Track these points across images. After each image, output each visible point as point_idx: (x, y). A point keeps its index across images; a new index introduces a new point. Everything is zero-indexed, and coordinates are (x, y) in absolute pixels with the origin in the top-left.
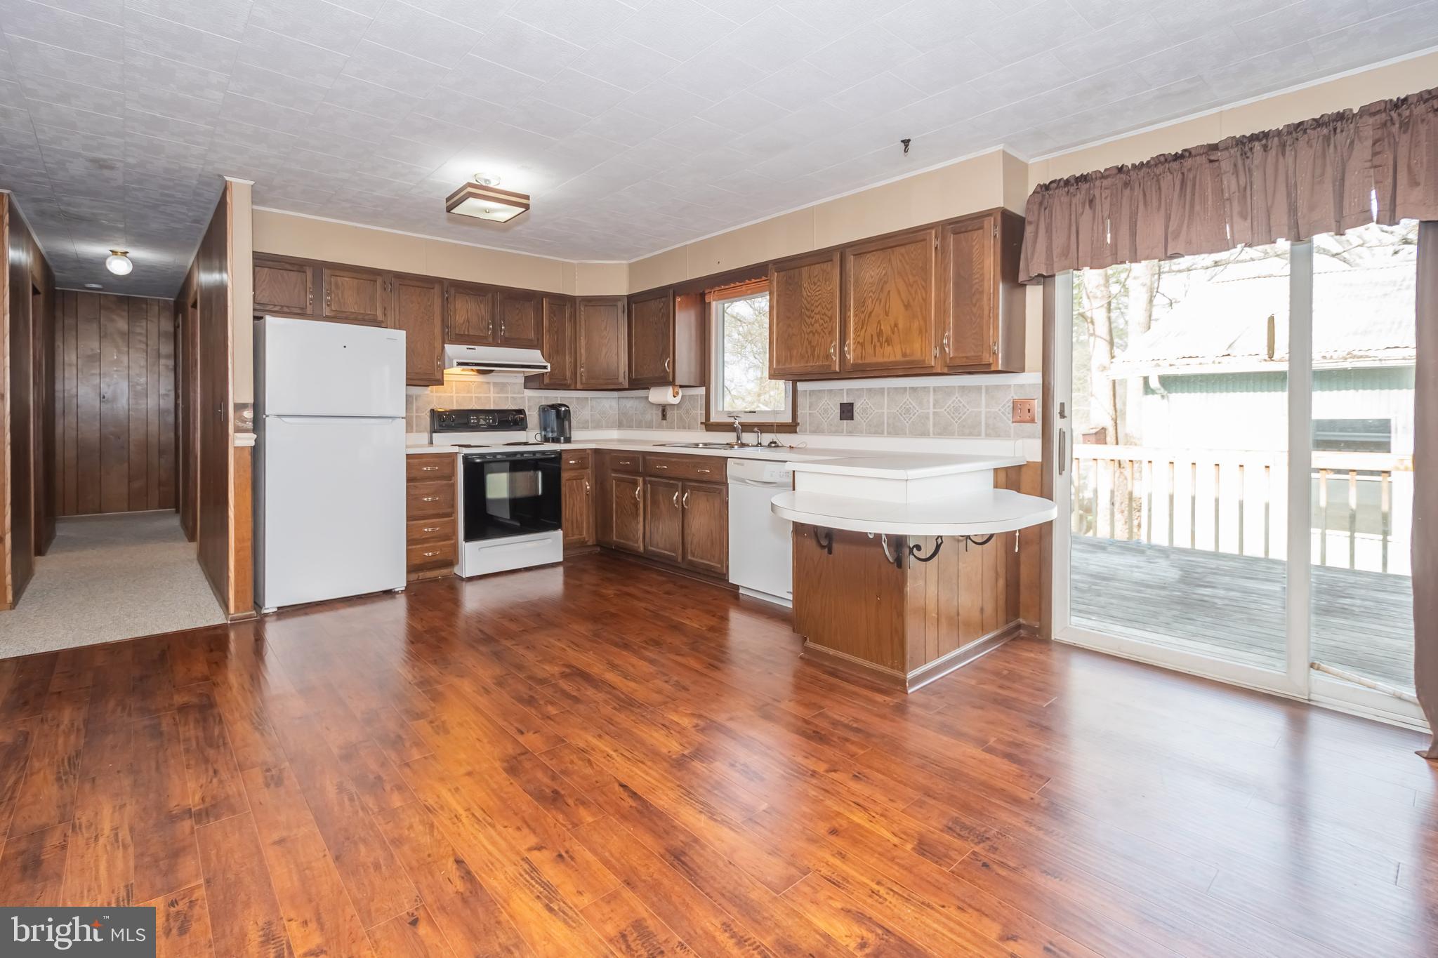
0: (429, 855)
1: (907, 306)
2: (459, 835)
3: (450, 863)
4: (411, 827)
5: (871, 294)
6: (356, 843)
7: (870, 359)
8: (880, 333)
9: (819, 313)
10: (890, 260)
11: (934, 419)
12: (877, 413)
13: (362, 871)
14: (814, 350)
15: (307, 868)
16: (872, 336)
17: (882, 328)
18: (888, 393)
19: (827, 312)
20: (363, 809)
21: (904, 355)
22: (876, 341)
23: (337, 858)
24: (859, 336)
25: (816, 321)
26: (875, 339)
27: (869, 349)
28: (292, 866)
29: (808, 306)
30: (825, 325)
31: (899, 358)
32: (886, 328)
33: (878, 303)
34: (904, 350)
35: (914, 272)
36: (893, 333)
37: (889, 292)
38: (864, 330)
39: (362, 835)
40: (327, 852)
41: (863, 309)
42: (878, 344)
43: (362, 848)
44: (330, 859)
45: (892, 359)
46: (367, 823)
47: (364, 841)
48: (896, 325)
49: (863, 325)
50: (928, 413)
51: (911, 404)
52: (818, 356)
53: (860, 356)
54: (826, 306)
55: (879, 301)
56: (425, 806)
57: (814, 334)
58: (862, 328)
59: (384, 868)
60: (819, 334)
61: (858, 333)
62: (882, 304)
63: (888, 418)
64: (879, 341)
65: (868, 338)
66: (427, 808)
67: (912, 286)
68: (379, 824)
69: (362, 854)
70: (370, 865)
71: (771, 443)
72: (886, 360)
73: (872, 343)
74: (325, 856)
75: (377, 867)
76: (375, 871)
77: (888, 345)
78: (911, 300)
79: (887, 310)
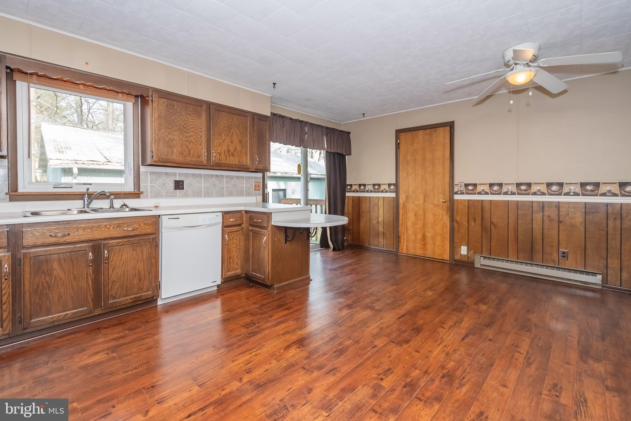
0: (467, 346)
1: (240, 142)
2: (452, 343)
3: (466, 341)
4: (460, 355)
5: (224, 131)
6: (481, 364)
7: (223, 161)
8: (229, 151)
9: (193, 132)
10: (233, 119)
11: (226, 189)
12: (198, 186)
13: (489, 357)
14: (190, 151)
15: (504, 371)
16: (225, 151)
17: (230, 148)
18: (204, 177)
19: (199, 133)
20: (465, 372)
21: (239, 162)
22: (227, 154)
23: (492, 365)
24: (218, 149)
25: (191, 136)
26: (226, 153)
27: (223, 157)
28: (507, 375)
29: (185, 126)
30: (198, 140)
31: (237, 162)
32: (231, 149)
33: (227, 137)
34: (239, 160)
35: (243, 128)
36: (235, 151)
37: (233, 133)
38: (220, 147)
39: (477, 365)
40: (493, 369)
41: (220, 137)
42: (228, 155)
43: (481, 362)
44: (494, 367)
45: (234, 163)
46: (470, 367)
47: (478, 363)
48: (236, 149)
49: (220, 144)
50: (224, 186)
51: (216, 182)
52: (193, 155)
53: (218, 159)
54: (197, 129)
55: (228, 136)
56: (446, 356)
57: (190, 143)
58: (220, 146)
59: (482, 353)
60: (194, 143)
61: (218, 148)
62: (230, 137)
63: (204, 189)
64: (228, 154)
65: (223, 151)
66: (447, 355)
67: (242, 134)
68: (467, 363)
69: (483, 361)
70: (485, 357)
71: (122, 205)
72: (231, 163)
73: (225, 154)
74: (494, 369)
75: (483, 355)
76: (485, 354)
77: (233, 156)
78: (242, 139)
79: (232, 140)
